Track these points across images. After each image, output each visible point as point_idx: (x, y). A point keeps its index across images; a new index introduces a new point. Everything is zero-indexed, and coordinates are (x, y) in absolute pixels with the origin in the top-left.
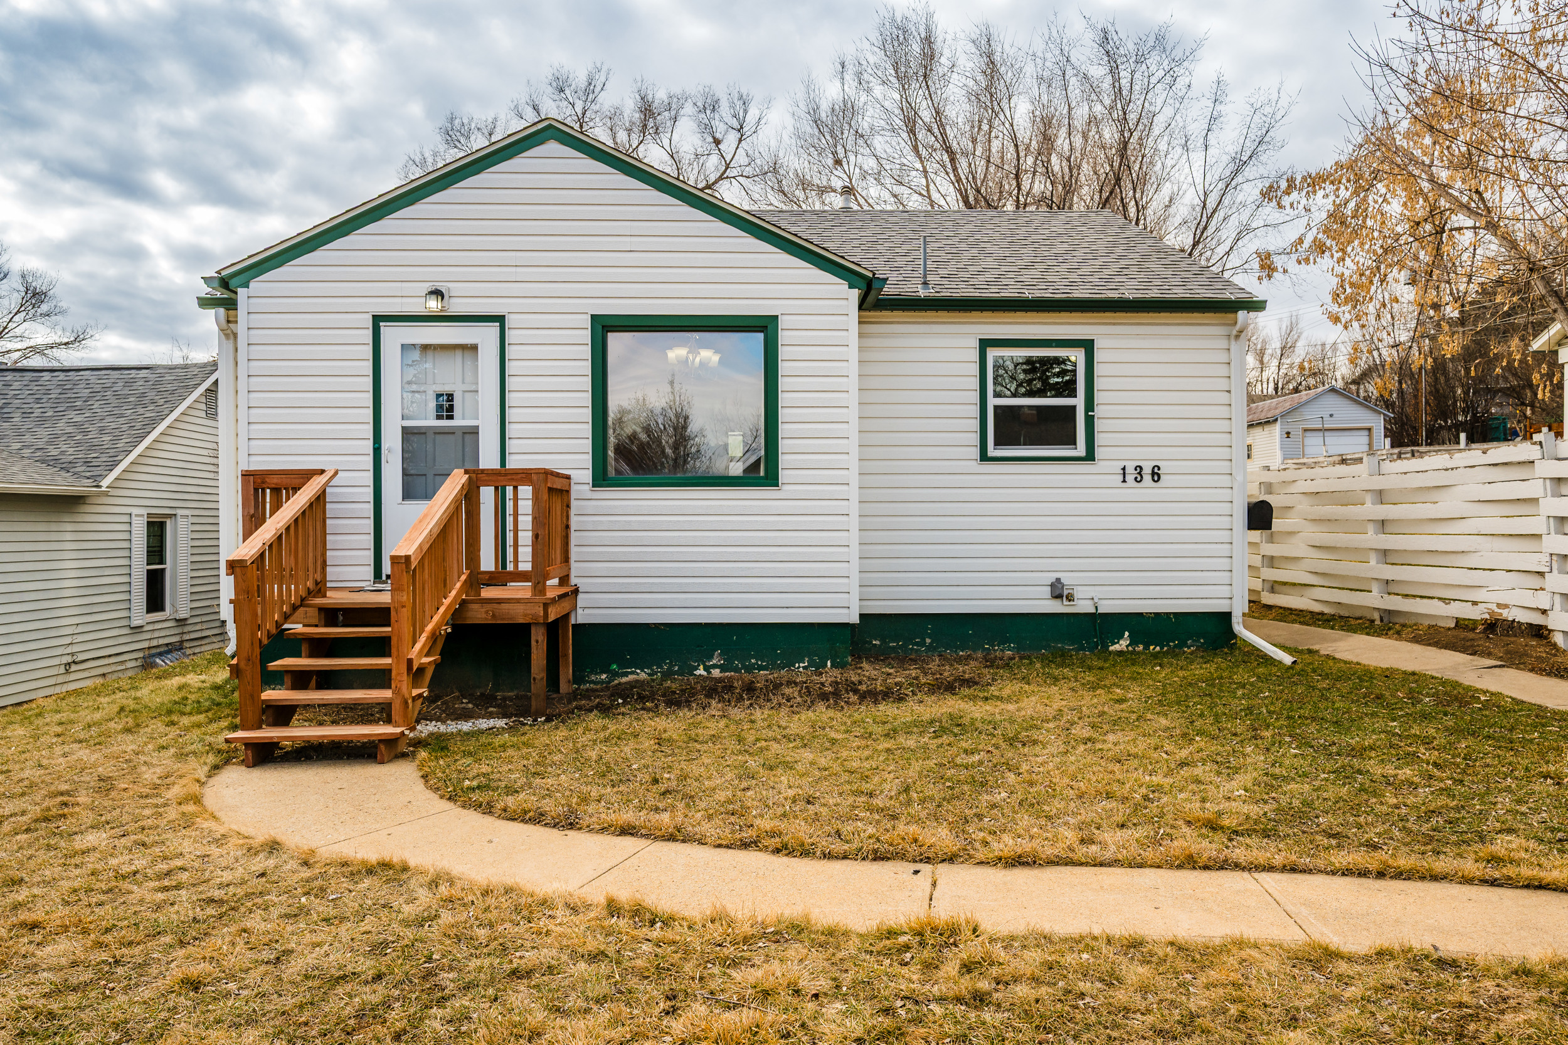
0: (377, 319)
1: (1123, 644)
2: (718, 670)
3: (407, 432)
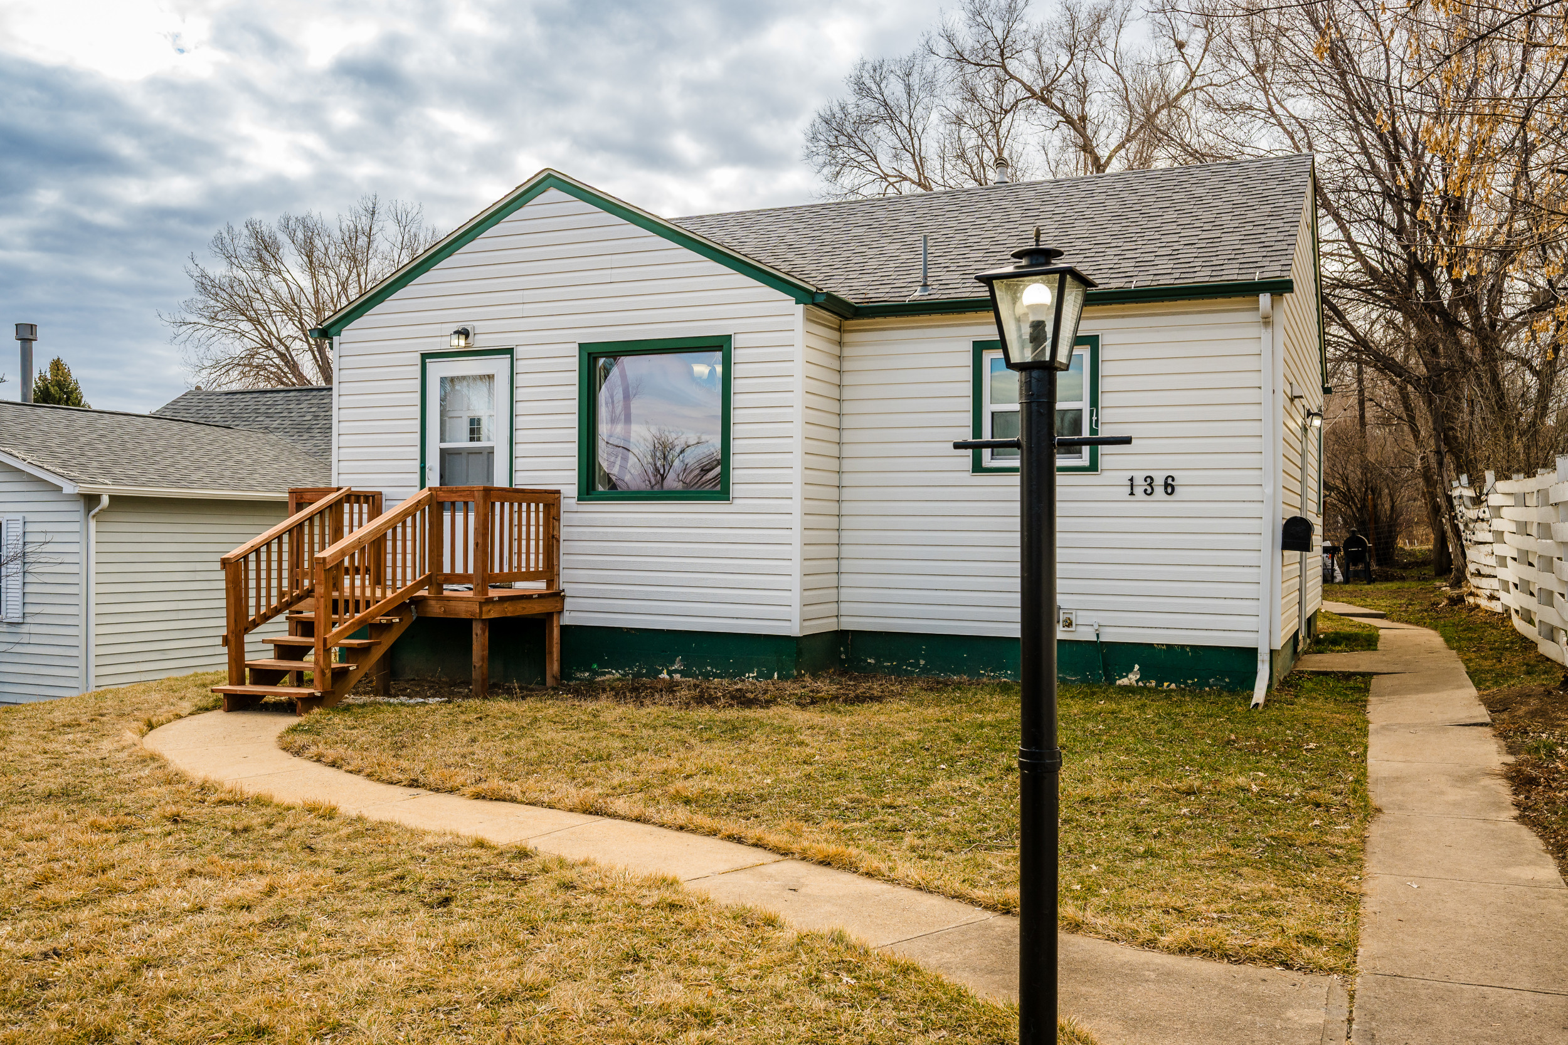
0: (425, 356)
1: (1132, 679)
2: (678, 676)
3: (444, 453)
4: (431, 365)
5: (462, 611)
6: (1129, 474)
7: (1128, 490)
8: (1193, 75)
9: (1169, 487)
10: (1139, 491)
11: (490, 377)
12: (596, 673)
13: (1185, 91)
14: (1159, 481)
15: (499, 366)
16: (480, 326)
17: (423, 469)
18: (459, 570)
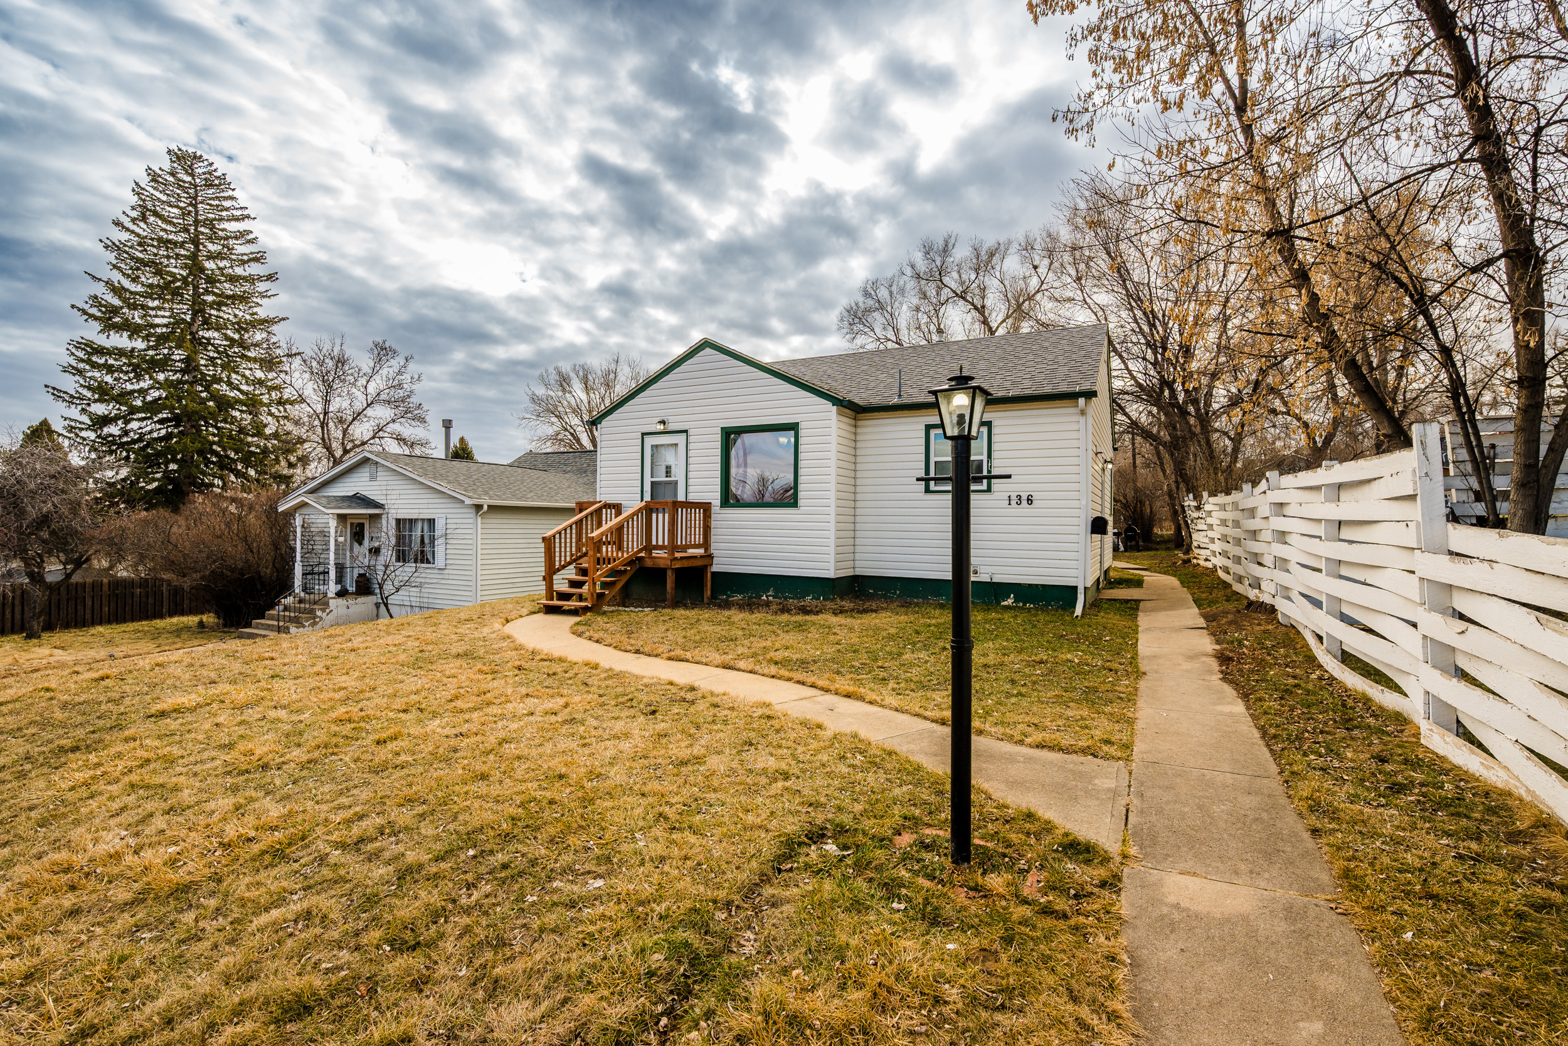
0: (643, 434)
1: (1010, 601)
2: (771, 598)
3: (653, 483)
4: (647, 439)
5: (662, 564)
6: (1008, 494)
7: (1008, 502)
8: (1042, 283)
9: (1030, 501)
10: (1013, 503)
11: (676, 445)
12: (729, 596)
13: (1038, 291)
14: (1024, 497)
15: (680, 439)
16: (671, 419)
17: (642, 491)
18: (660, 543)
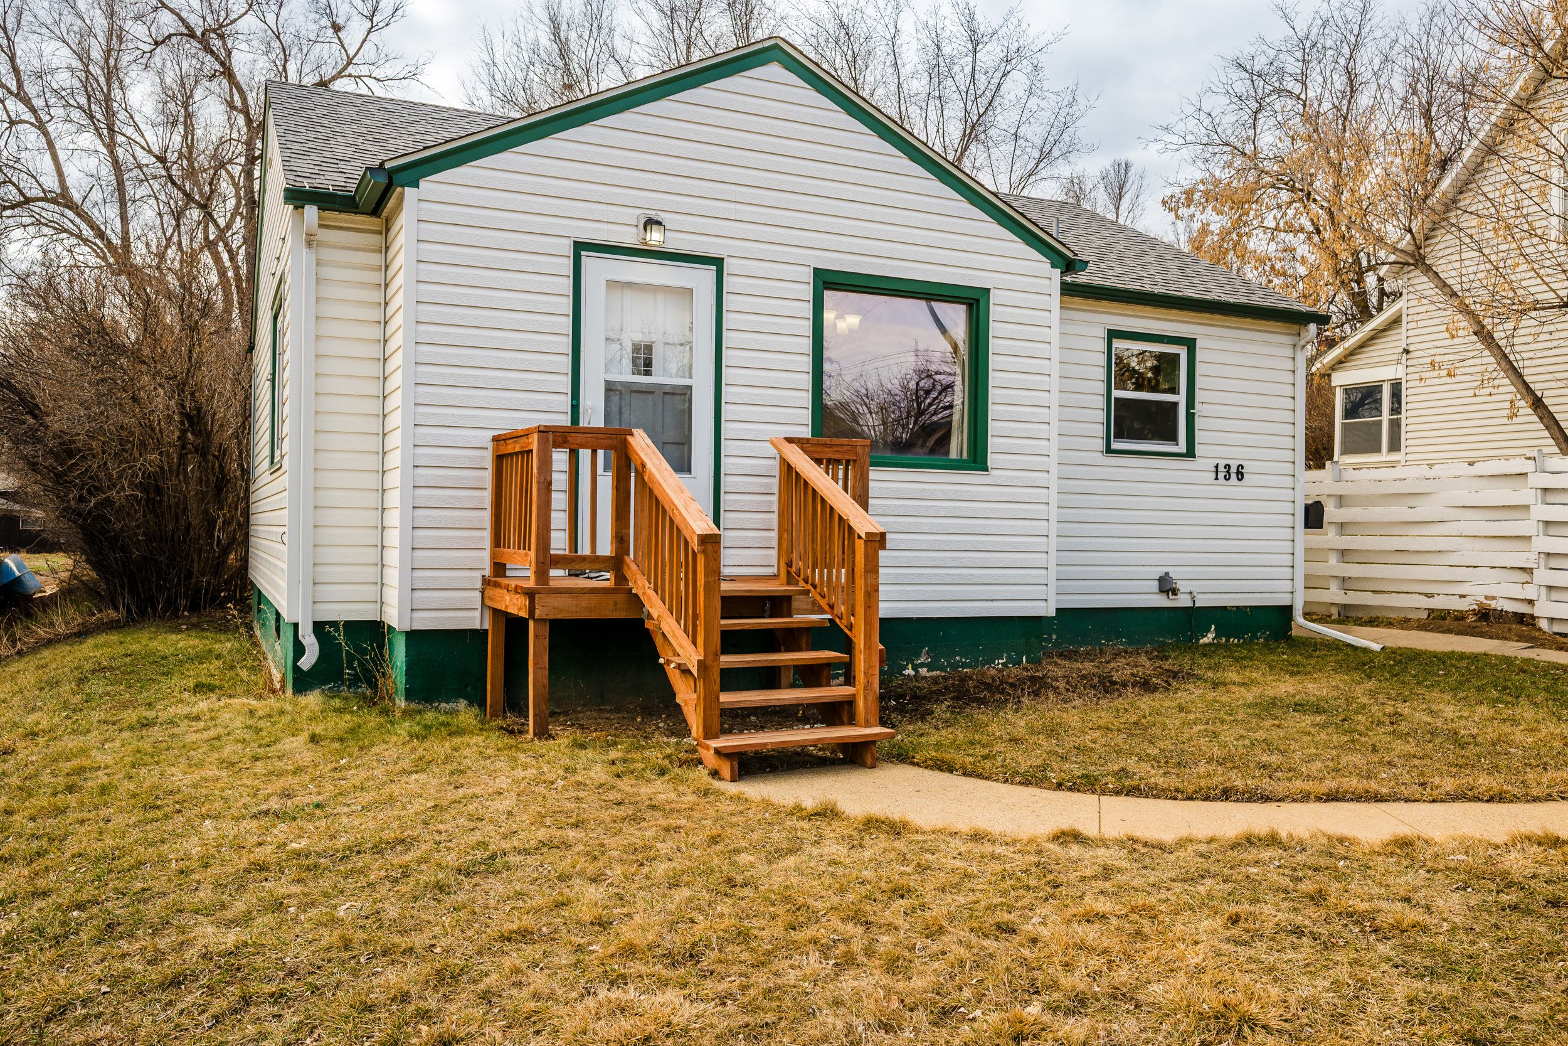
0: (579, 247)
1: (1209, 638)
2: (925, 669)
3: (610, 388)
6: (1215, 462)
7: (1214, 475)
9: (1240, 475)
10: (1221, 476)
11: (684, 293)
14: (1234, 469)
15: (698, 280)
16: (671, 219)
17: (575, 408)
